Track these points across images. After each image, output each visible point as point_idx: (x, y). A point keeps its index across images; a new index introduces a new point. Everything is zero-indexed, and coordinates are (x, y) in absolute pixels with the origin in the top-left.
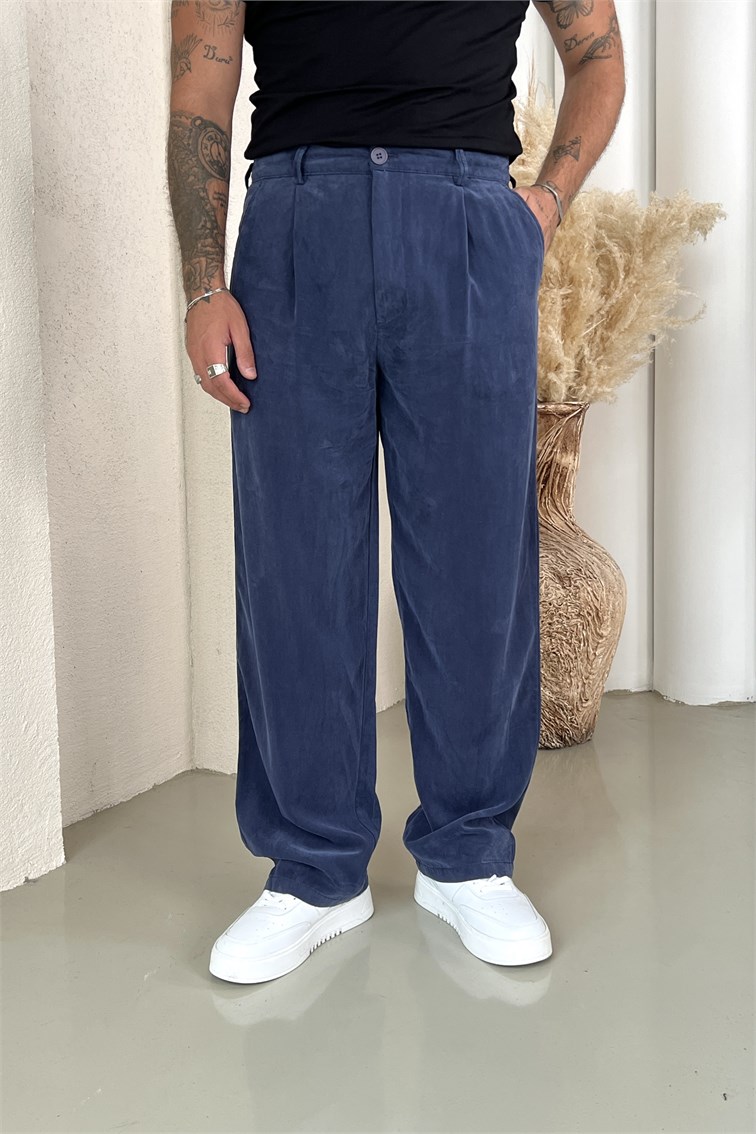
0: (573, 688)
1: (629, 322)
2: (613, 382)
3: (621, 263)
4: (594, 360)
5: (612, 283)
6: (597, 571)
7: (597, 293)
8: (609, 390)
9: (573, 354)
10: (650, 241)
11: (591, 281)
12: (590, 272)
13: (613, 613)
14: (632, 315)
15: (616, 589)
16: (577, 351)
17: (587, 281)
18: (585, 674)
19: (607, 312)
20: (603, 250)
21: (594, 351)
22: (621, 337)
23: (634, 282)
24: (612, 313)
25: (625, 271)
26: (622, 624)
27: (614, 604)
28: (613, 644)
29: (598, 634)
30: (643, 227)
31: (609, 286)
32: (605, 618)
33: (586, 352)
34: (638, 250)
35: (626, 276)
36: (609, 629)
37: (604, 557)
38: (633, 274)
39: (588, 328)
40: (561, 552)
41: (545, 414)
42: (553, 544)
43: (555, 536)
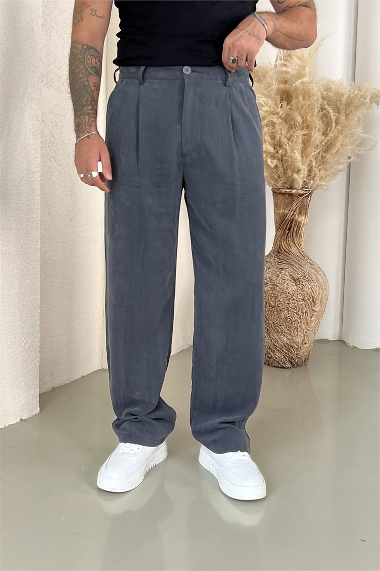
0: (298, 337)
1: (336, 149)
2: (327, 179)
3: (334, 118)
4: (317, 168)
5: (329, 129)
6: (314, 277)
7: (321, 134)
8: (325, 184)
9: (307, 165)
10: (349, 108)
11: (318, 128)
12: (318, 123)
13: (321, 299)
14: (338, 145)
15: (324, 287)
16: (308, 163)
17: (316, 128)
18: (305, 330)
19: (326, 144)
20: (325, 111)
21: (318, 163)
22: (332, 157)
23: (340, 128)
24: (328, 144)
25: (336, 122)
26: (326, 305)
27: (322, 295)
28: (321, 315)
29: (313, 310)
30: (346, 100)
31: (327, 130)
32: (317, 301)
33: (314, 164)
34: (343, 112)
35: (337, 125)
36: (319, 307)
37: (318, 270)
38: (340, 124)
39: (315, 151)
40: (295, 266)
41: (291, 195)
42: (291, 262)
43: (293, 258)
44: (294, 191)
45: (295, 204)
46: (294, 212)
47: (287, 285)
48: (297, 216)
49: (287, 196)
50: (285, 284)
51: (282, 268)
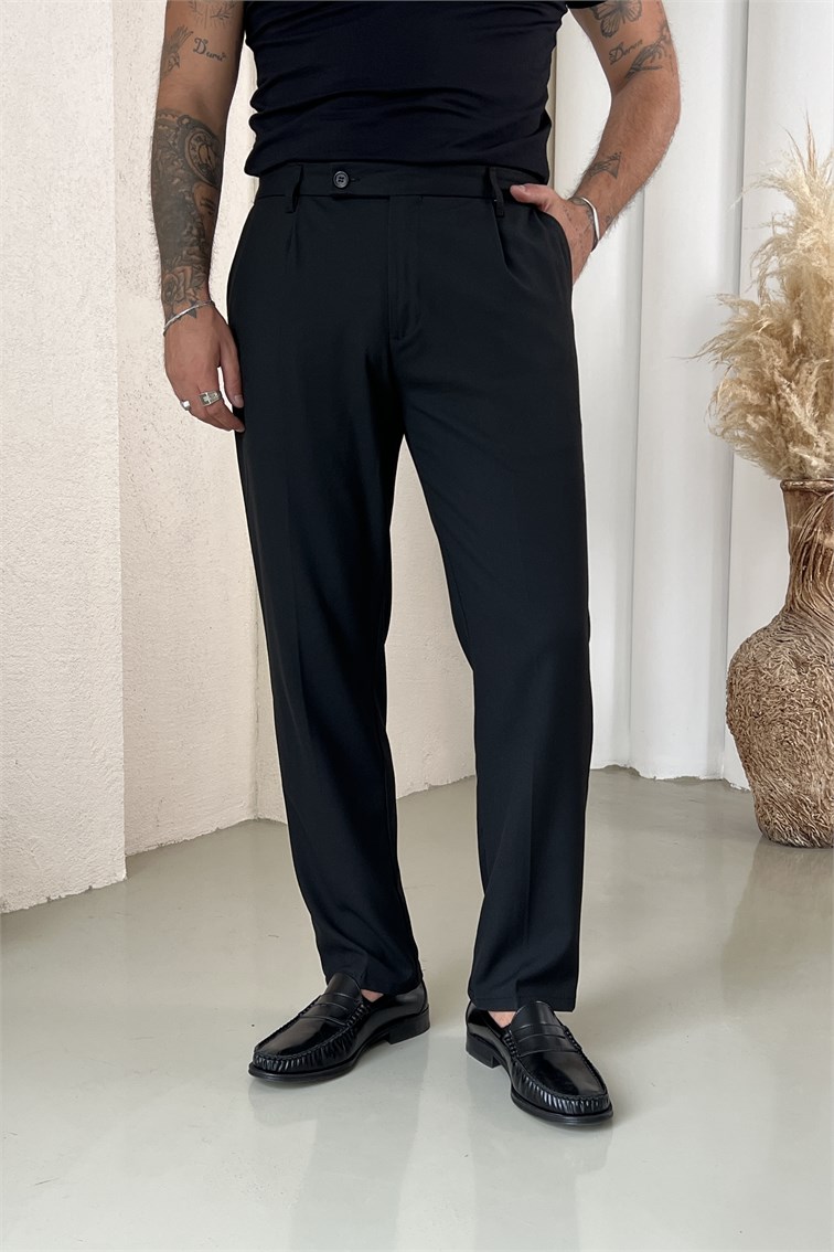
40: (810, 637)
41: (804, 492)
42: (806, 628)
43: (814, 621)
44: (809, 484)
45: (812, 512)
46: (814, 526)
47: (781, 672)
48: (819, 537)
49: (797, 494)
50: (778, 671)
51: (782, 639)
